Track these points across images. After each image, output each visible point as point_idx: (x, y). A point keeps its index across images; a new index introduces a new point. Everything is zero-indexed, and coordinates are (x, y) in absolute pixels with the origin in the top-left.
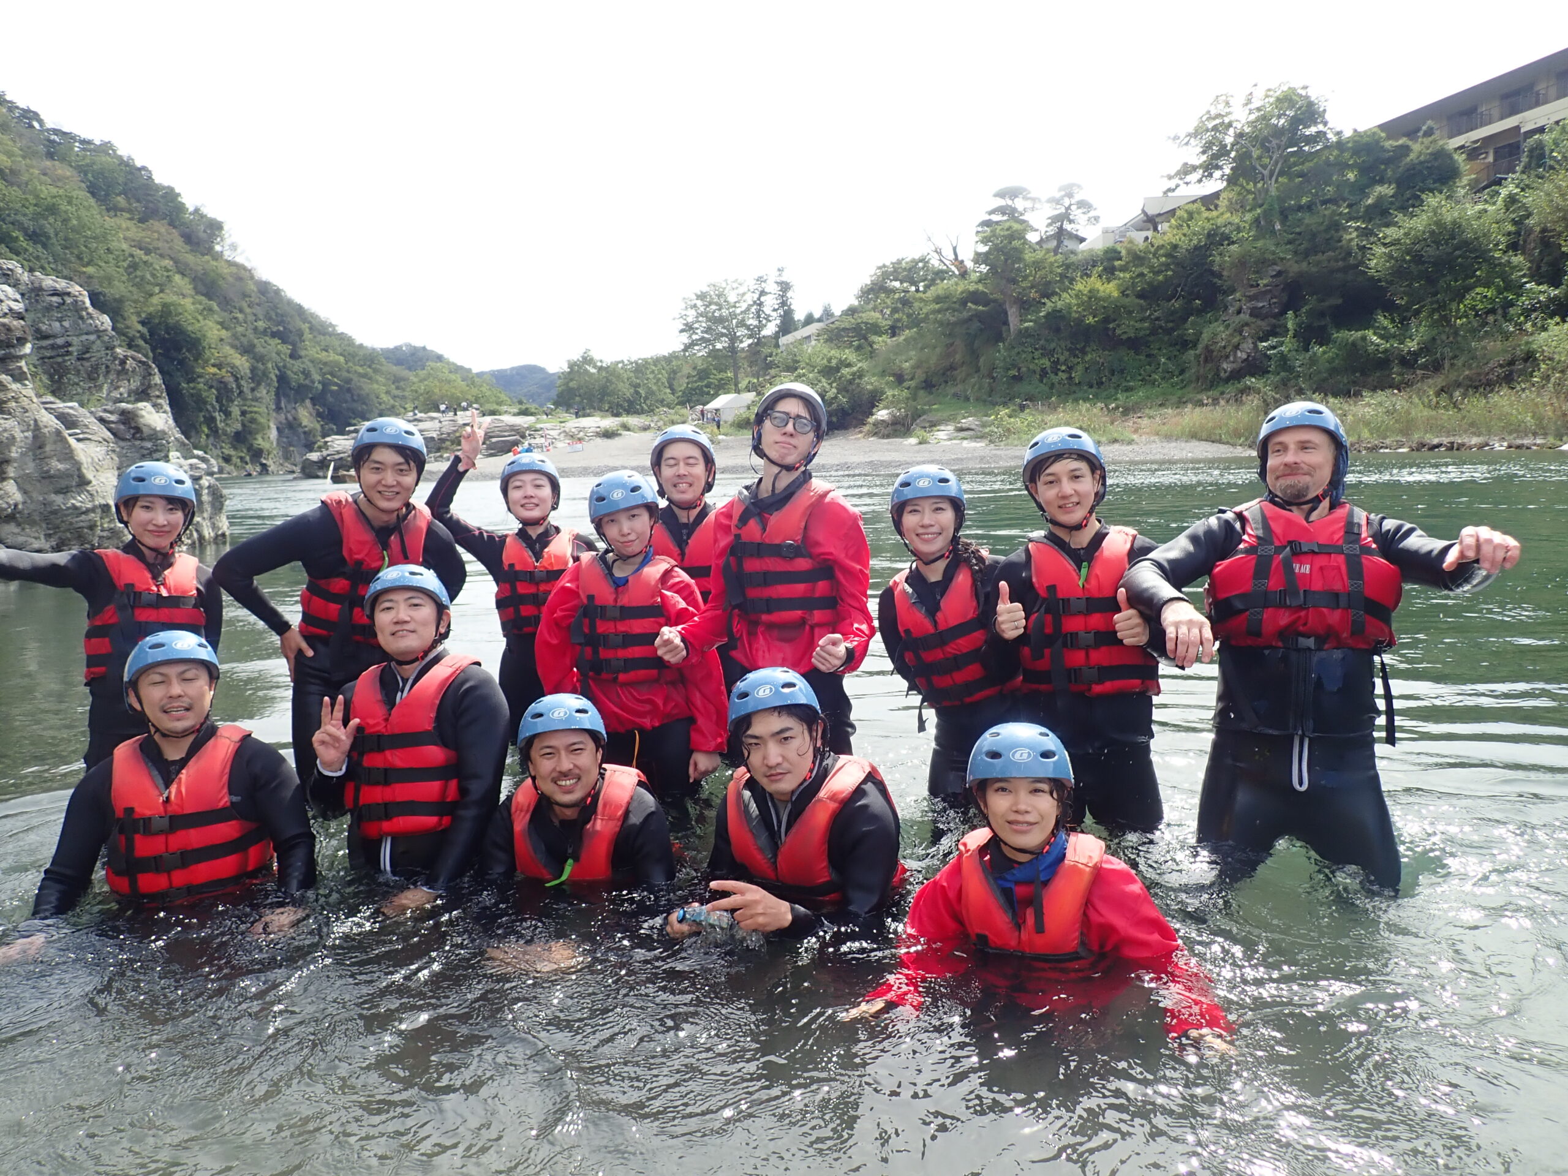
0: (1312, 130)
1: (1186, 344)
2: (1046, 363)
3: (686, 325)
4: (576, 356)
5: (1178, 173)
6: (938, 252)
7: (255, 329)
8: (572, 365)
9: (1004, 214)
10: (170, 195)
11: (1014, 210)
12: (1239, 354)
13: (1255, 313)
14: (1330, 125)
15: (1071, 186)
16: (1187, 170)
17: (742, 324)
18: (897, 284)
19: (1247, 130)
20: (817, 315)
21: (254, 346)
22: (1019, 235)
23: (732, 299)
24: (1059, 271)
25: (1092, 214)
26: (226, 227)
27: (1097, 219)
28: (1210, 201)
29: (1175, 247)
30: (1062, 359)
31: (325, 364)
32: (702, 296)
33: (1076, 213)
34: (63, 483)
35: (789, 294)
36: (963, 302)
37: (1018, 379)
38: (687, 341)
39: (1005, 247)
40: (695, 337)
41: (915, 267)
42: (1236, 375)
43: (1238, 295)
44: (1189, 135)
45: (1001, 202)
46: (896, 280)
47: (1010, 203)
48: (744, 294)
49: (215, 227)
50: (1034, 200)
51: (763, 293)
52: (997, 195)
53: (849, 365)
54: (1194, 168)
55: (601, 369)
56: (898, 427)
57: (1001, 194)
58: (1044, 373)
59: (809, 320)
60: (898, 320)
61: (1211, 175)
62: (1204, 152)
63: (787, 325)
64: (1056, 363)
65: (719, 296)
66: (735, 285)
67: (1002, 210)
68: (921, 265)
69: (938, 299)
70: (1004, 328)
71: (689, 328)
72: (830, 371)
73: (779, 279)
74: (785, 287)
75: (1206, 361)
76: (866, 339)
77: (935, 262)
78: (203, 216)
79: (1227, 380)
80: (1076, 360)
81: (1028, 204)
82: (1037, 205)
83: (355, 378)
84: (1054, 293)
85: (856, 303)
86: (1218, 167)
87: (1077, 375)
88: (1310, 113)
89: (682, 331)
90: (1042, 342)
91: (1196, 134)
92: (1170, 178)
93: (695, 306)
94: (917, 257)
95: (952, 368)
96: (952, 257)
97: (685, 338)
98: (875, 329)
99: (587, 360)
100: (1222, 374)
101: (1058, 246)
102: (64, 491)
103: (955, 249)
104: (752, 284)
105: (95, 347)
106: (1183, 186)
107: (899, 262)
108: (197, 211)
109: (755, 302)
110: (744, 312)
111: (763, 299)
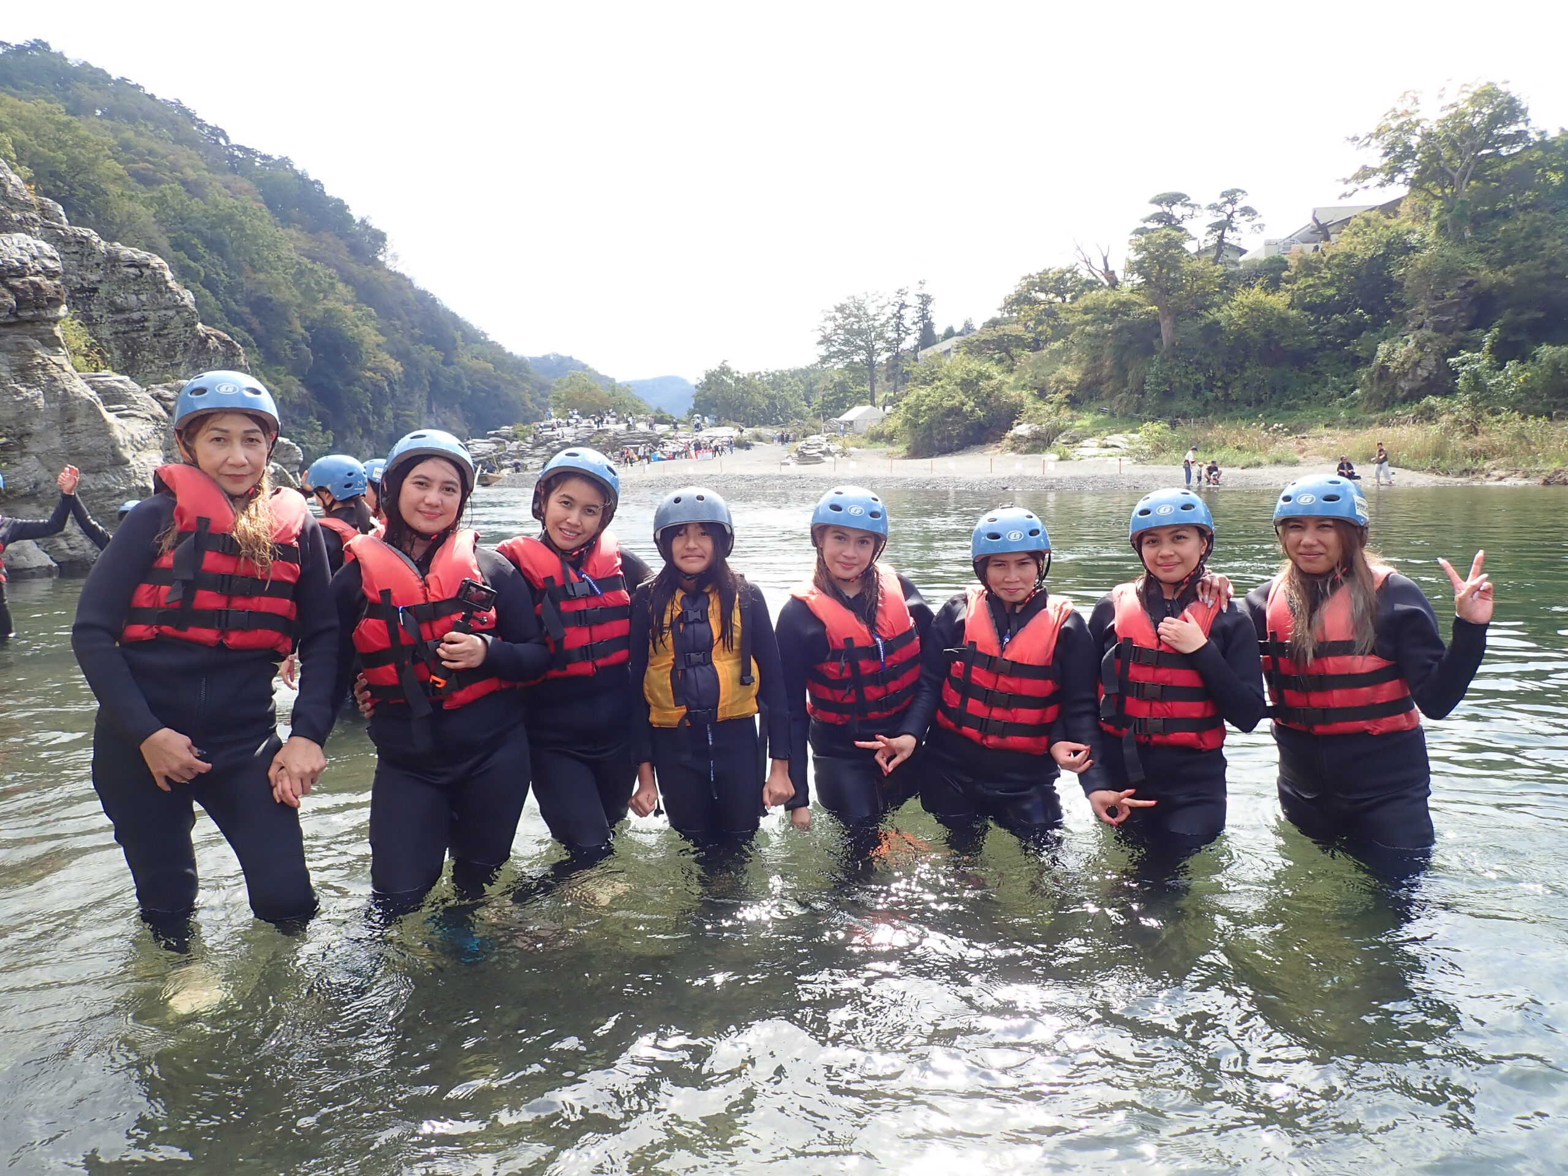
0: (1512, 129)
1: (1357, 362)
2: (1201, 378)
3: (824, 337)
4: (714, 367)
5: (1356, 177)
6: (1088, 263)
7: (412, 336)
8: (709, 376)
9: (1160, 221)
10: (340, 207)
11: (1171, 217)
12: (1419, 372)
13: (1438, 328)
14: (1531, 124)
15: (1234, 192)
16: (1366, 173)
17: (880, 336)
18: (1042, 296)
19: (1436, 130)
20: (957, 330)
21: (408, 352)
22: (1176, 244)
23: (871, 311)
24: (1219, 281)
25: (1257, 221)
26: (389, 238)
27: (1261, 226)
28: (1390, 209)
29: (1349, 256)
30: (1218, 375)
31: (476, 372)
32: (841, 309)
33: (1239, 220)
34: (96, 461)
35: (929, 308)
36: (1114, 313)
37: (1168, 395)
38: (825, 354)
39: (1161, 255)
40: (832, 349)
41: (1061, 278)
42: (1415, 396)
43: (1420, 308)
44: (1370, 136)
45: (1158, 209)
46: (1042, 290)
47: (1167, 209)
48: (883, 307)
49: (379, 238)
50: (1193, 206)
51: (903, 306)
52: (1153, 202)
53: (989, 378)
54: (1374, 172)
55: (738, 379)
56: (1038, 442)
57: (1158, 201)
58: (1197, 390)
59: (950, 333)
60: (1041, 333)
61: (1392, 180)
62: (1386, 154)
63: (927, 338)
64: (1211, 379)
65: (858, 309)
66: (874, 298)
67: (1158, 217)
68: (1068, 275)
69: (1086, 310)
70: (1155, 342)
71: (826, 340)
72: (968, 385)
73: (921, 292)
74: (926, 300)
75: (1381, 377)
76: (1008, 353)
77: (1084, 274)
78: (368, 227)
79: (1404, 400)
80: (1232, 376)
81: (1187, 211)
82: (1197, 212)
83: (503, 386)
84: (1213, 304)
85: (998, 315)
86: (1401, 171)
87: (1235, 392)
88: (1511, 110)
89: (820, 343)
90: (1197, 356)
91: (1378, 134)
92: (1346, 182)
93: (835, 319)
94: (1064, 267)
95: (1099, 382)
96: (1102, 267)
97: (822, 351)
98: (1019, 342)
99: (725, 371)
100: (1400, 394)
101: (1218, 257)
102: (97, 470)
103: (1105, 259)
104: (892, 297)
105: (173, 323)
106: (1361, 191)
107: (1046, 272)
108: (363, 221)
109: (894, 315)
110: (883, 325)
111: (902, 312)
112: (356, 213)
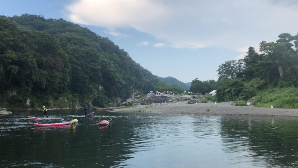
3: (219, 72)
10: (117, 47)
17: (235, 71)
23: (232, 65)
32: (224, 65)
40: (222, 75)
48: (235, 64)
49: (126, 53)
51: (241, 64)
65: (229, 65)
66: (233, 62)
71: (220, 73)
78: (124, 51)
89: (219, 74)
97: (219, 76)
99: (197, 80)
104: (238, 61)
109: (239, 66)
110: (236, 68)
111: (241, 65)
112: (120, 48)
